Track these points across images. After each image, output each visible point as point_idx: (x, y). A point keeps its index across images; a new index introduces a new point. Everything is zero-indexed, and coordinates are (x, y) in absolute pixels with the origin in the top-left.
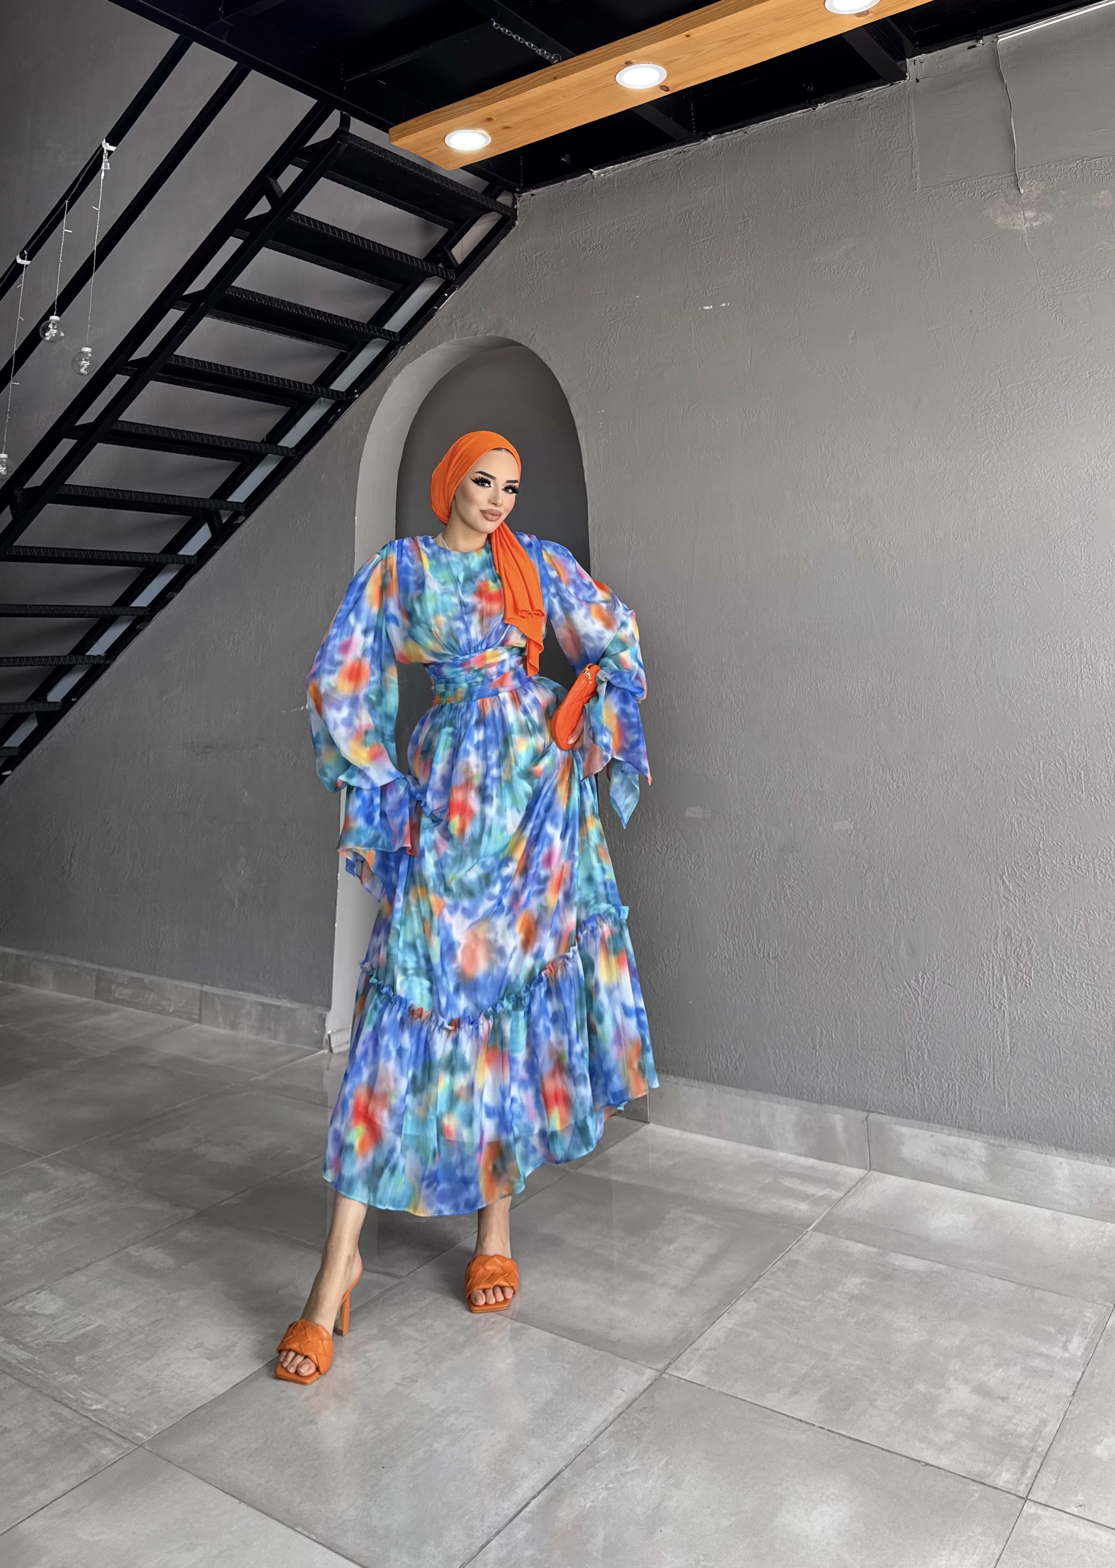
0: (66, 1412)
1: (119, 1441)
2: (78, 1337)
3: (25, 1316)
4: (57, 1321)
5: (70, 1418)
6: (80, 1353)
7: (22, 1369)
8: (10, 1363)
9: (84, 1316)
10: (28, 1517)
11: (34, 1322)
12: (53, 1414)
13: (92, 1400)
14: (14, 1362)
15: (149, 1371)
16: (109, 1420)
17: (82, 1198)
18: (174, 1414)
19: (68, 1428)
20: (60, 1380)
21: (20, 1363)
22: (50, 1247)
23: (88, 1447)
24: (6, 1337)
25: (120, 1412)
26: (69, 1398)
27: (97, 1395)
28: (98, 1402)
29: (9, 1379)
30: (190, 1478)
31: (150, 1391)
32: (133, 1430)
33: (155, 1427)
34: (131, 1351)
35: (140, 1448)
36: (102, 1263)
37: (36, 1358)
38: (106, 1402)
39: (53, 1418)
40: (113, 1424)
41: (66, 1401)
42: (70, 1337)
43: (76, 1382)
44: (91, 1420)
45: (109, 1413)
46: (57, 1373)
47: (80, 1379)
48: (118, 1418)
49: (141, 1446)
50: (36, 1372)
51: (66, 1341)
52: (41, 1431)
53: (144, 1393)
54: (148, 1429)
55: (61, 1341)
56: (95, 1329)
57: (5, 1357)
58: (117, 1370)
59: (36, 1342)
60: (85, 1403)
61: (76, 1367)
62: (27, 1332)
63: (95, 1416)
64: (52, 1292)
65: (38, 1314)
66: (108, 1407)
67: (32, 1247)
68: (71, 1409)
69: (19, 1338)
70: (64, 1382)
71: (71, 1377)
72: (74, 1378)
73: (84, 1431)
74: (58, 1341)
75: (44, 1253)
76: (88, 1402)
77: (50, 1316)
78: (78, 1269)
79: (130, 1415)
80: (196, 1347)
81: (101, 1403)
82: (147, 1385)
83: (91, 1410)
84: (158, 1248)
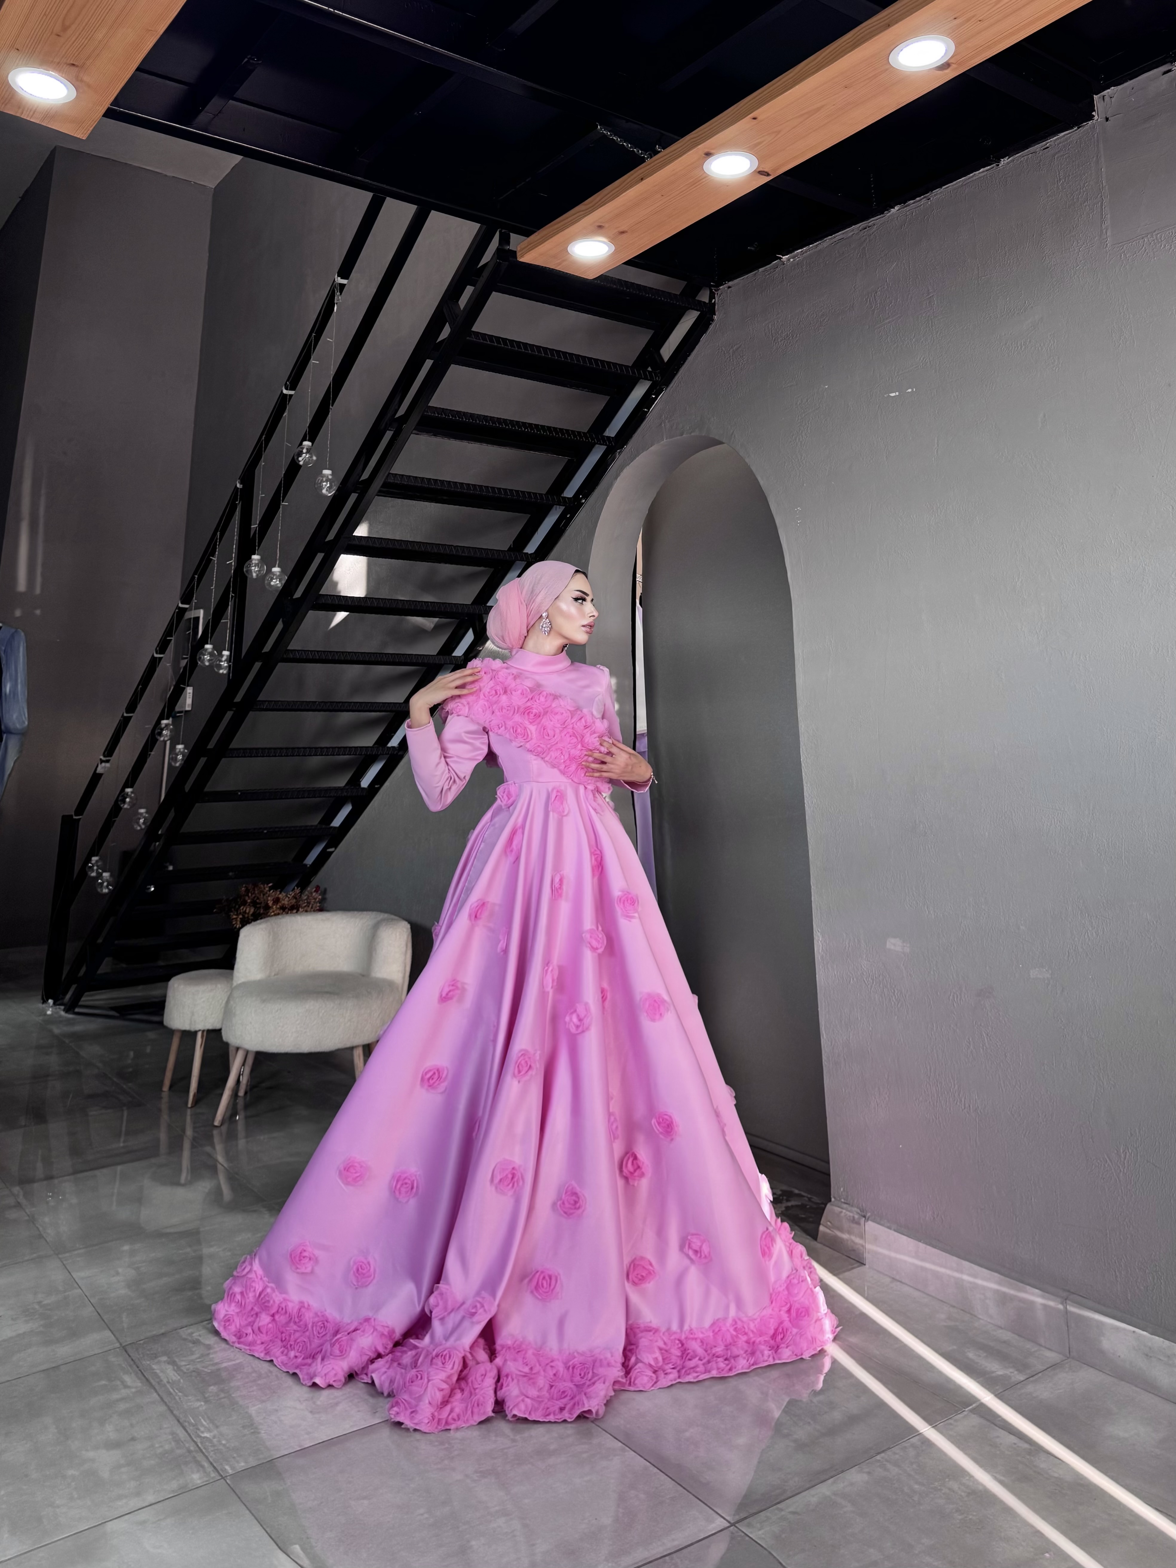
0: (182, 1434)
1: (210, 1469)
5: (182, 1439)
6: (215, 1384)
7: (167, 1388)
8: (161, 1381)
10: (116, 1518)
12: (173, 1433)
13: (206, 1428)
14: (165, 1381)
15: (260, 1413)
16: (210, 1449)
18: (261, 1456)
19: (177, 1448)
20: (190, 1404)
21: (169, 1382)
23: (184, 1469)
24: (168, 1359)
25: (222, 1444)
26: (190, 1422)
27: (211, 1425)
28: (209, 1431)
29: (155, 1395)
31: (253, 1431)
32: (224, 1463)
33: (243, 1464)
35: (223, 1480)
37: (182, 1381)
38: (215, 1432)
39: (170, 1437)
40: (212, 1453)
41: (187, 1424)
43: (201, 1409)
44: (198, 1446)
45: (212, 1443)
46: (190, 1398)
47: (205, 1408)
48: (217, 1449)
49: (223, 1478)
50: (176, 1393)
51: (209, 1371)
52: (157, 1446)
53: (246, 1431)
54: (236, 1465)
57: (162, 1375)
58: (235, 1406)
60: (199, 1429)
61: (206, 1396)
63: (201, 1443)
66: (214, 1437)
68: (187, 1432)
70: (192, 1407)
71: (199, 1404)
72: (201, 1405)
73: (188, 1454)
76: (202, 1429)
79: (228, 1448)
81: (211, 1432)
82: (252, 1424)
83: (201, 1437)
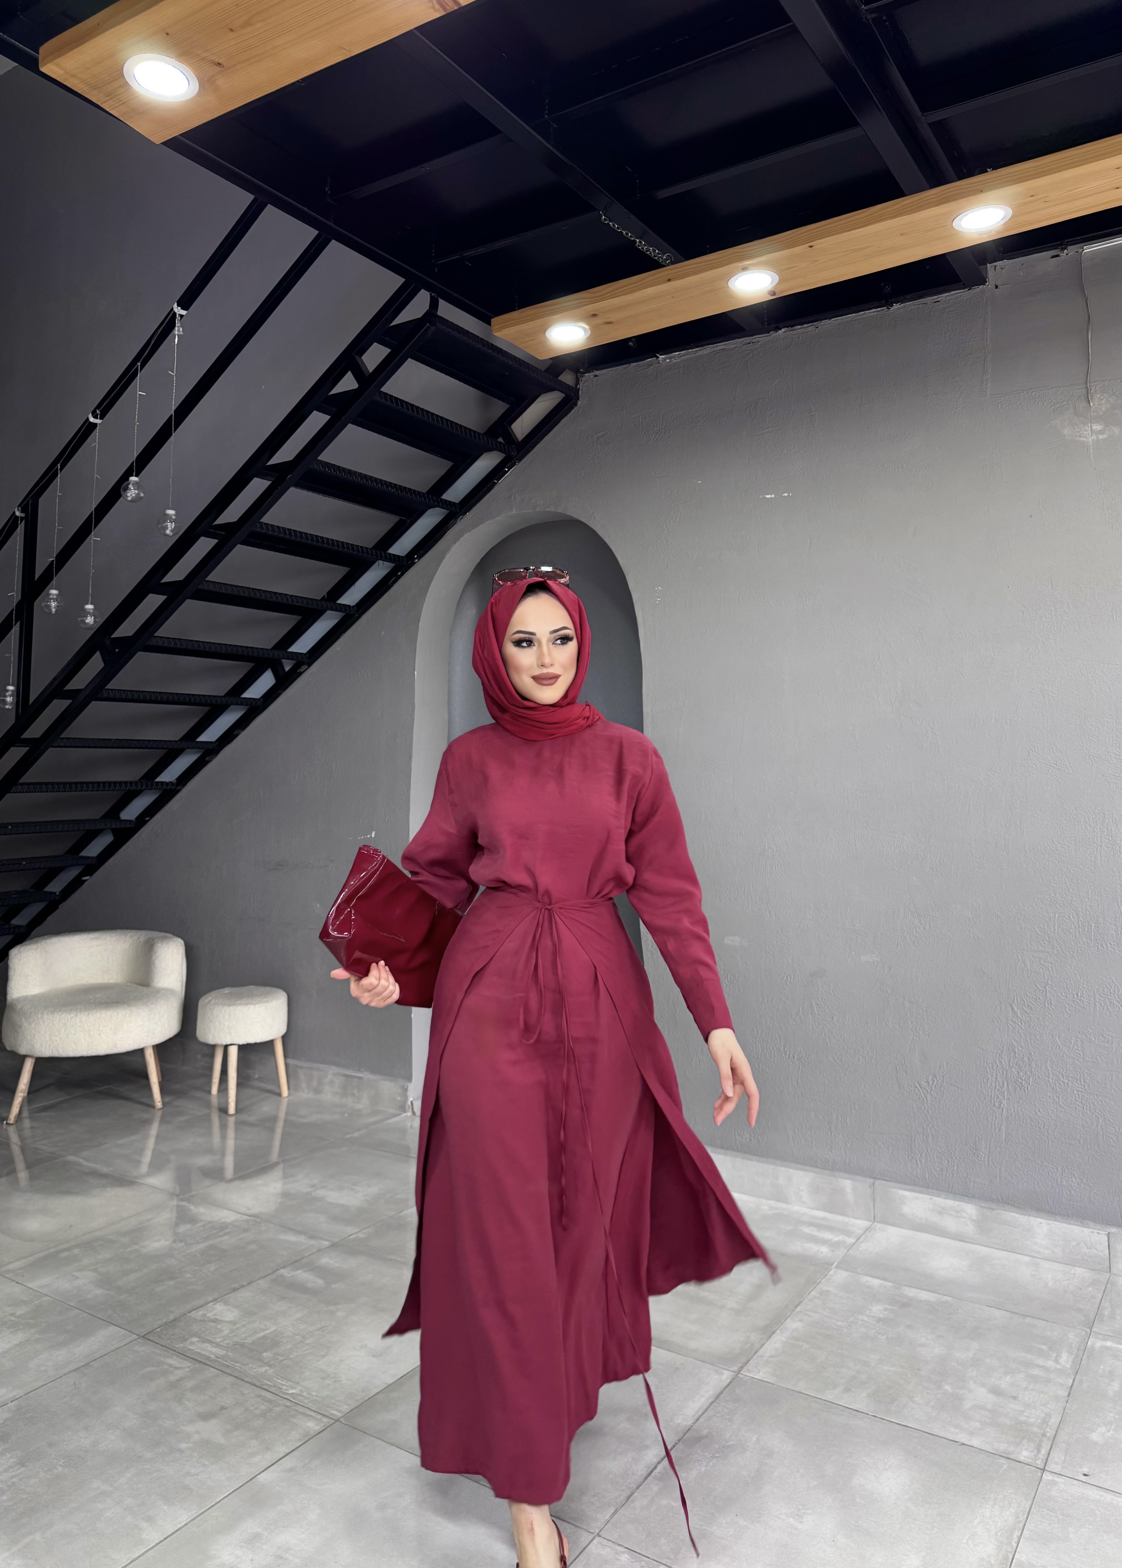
0: (269, 1396)
1: (319, 1417)
2: (259, 1339)
3: (209, 1321)
4: (238, 1326)
5: (273, 1399)
6: (266, 1351)
7: (221, 1362)
9: (260, 1323)
10: (263, 1471)
11: (219, 1327)
12: (259, 1396)
13: (287, 1386)
14: (213, 1357)
15: (328, 1365)
16: (306, 1401)
17: (228, 1230)
18: (356, 1398)
19: (274, 1407)
20: (255, 1370)
21: (217, 1357)
22: (212, 1269)
23: (295, 1421)
24: (199, 1338)
25: (313, 1396)
26: (267, 1385)
28: (292, 1388)
30: (384, 1444)
31: (333, 1380)
32: (328, 1409)
33: (345, 1406)
34: (307, 1350)
35: (337, 1423)
36: (261, 1282)
37: (230, 1354)
38: (300, 1388)
39: (259, 1399)
40: (310, 1404)
41: (265, 1387)
42: (254, 1338)
43: (269, 1372)
44: (291, 1401)
45: (303, 1396)
46: (251, 1366)
47: (272, 1371)
48: (313, 1400)
49: (337, 1421)
50: (233, 1364)
51: (251, 1342)
52: (252, 1408)
53: (328, 1381)
54: (341, 1409)
55: (247, 1341)
56: (272, 1332)
57: (203, 1352)
58: (301, 1364)
59: (225, 1341)
60: (282, 1389)
61: (266, 1361)
62: (215, 1334)
63: (294, 1399)
64: (226, 1303)
65: (220, 1320)
67: (197, 1268)
68: (271, 1393)
69: (210, 1339)
70: (259, 1372)
71: (264, 1369)
72: (267, 1370)
73: (288, 1409)
74: (243, 1341)
75: (209, 1274)
76: (285, 1388)
77: (230, 1322)
78: (242, 1286)
79: (321, 1397)
80: (362, 1347)
81: (295, 1388)
82: (329, 1376)
83: (288, 1394)
84: (306, 1271)
